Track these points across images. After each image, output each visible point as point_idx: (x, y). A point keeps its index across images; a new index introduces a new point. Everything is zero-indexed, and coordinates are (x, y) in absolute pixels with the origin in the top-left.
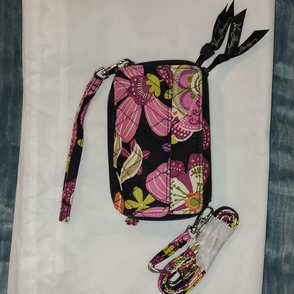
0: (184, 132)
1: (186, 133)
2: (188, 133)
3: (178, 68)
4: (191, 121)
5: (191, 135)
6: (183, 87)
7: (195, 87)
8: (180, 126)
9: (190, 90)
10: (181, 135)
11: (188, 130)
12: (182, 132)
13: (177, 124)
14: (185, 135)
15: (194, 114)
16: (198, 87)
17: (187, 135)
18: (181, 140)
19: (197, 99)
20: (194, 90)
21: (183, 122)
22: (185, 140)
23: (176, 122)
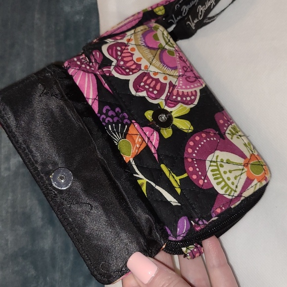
0: (190, 94)
1: (192, 95)
2: (194, 93)
3: (135, 33)
4: (188, 79)
5: (199, 94)
6: (154, 49)
7: (167, 43)
8: (181, 91)
9: (163, 49)
10: (188, 99)
11: (193, 90)
12: (188, 95)
13: (176, 90)
14: (193, 97)
15: (186, 71)
16: (169, 43)
17: (195, 96)
18: (192, 106)
19: (178, 54)
20: (167, 47)
21: (181, 85)
22: (196, 103)
23: (172, 88)
